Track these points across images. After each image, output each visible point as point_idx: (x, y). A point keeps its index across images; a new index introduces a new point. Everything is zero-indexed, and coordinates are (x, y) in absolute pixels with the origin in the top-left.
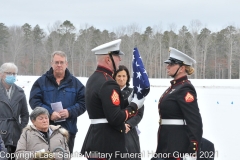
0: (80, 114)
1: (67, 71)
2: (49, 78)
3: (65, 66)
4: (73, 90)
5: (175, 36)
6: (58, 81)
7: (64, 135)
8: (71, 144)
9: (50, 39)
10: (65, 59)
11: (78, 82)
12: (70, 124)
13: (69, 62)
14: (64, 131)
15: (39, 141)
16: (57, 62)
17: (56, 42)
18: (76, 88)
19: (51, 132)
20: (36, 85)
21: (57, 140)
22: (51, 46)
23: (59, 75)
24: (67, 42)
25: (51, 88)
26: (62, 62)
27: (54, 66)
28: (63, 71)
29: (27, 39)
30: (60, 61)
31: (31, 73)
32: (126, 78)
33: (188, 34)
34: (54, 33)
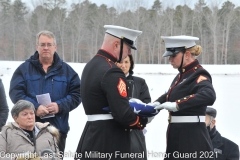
0: (72, 109)
1: (55, 56)
2: (34, 63)
3: (53, 50)
4: (64, 78)
5: (190, 12)
6: (45, 68)
7: (53, 135)
8: (61, 146)
9: (34, 16)
10: (53, 41)
11: (69, 69)
12: (60, 120)
13: (59, 44)
14: (53, 129)
15: (23, 142)
16: (43, 45)
17: (42, 19)
18: (68, 76)
19: (37, 131)
20: (18, 73)
21: (45, 141)
22: (36, 24)
23: (45, 60)
24: (56, 19)
25: (36, 76)
26: (49, 44)
27: (40, 49)
28: (50, 56)
29: (5, 16)
30: (47, 42)
31: (12, 57)
32: (129, 64)
33: (206, 10)
34: (39, 8)
